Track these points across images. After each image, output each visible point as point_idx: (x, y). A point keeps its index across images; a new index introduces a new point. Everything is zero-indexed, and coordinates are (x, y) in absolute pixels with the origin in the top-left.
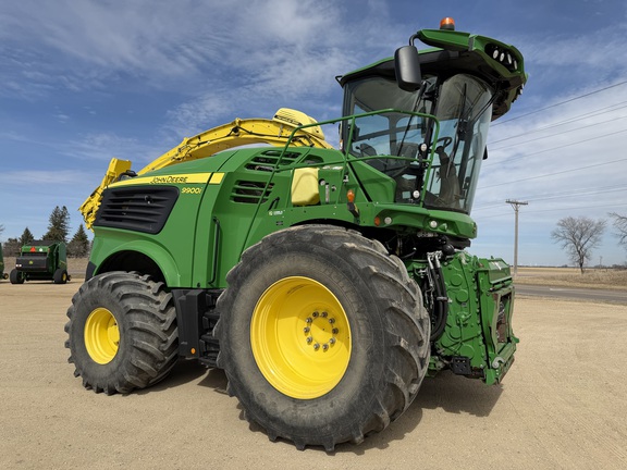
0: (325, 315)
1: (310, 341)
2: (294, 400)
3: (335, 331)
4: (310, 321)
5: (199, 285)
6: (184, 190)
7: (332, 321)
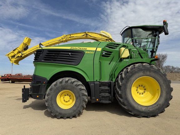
0: (142, 86)
1: (138, 92)
2: (146, 106)
3: (145, 89)
4: (137, 88)
5: (96, 80)
6: (86, 52)
7: (144, 87)
